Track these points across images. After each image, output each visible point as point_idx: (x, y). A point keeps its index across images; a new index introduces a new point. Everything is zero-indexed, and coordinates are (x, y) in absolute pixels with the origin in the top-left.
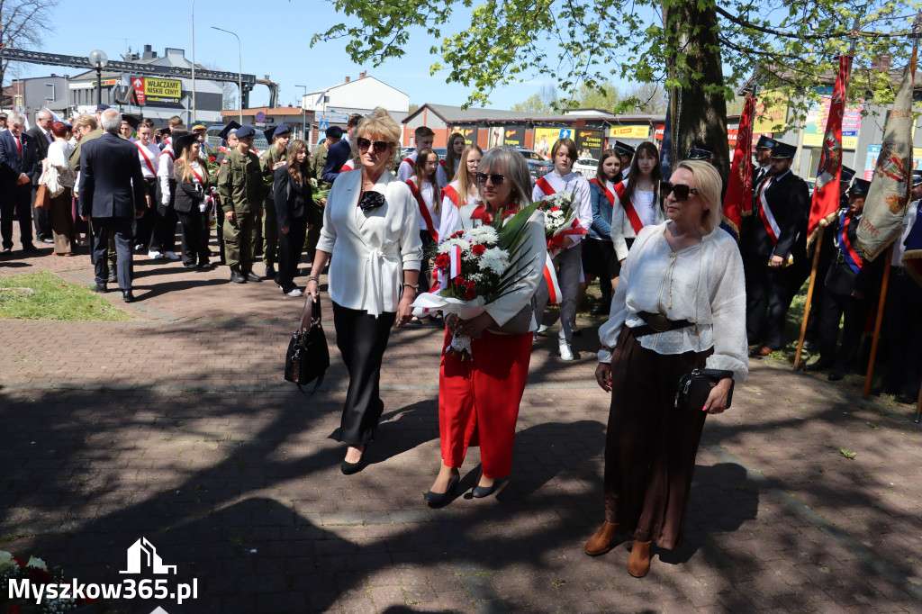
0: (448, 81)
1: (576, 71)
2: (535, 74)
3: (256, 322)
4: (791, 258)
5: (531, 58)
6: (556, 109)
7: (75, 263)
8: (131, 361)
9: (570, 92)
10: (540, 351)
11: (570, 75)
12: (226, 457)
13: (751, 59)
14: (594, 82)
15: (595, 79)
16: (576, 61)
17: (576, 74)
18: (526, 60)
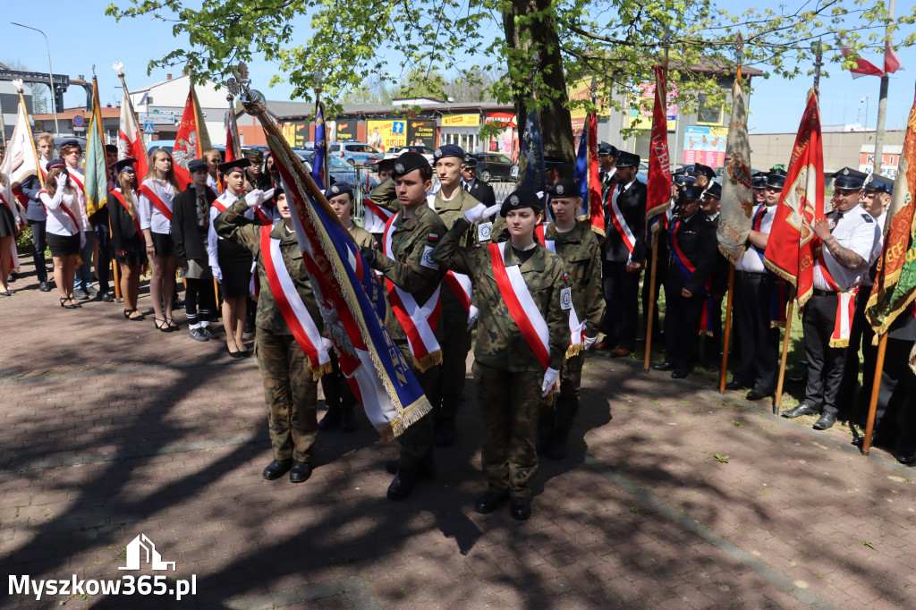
5: (371, 65)
18: (366, 68)
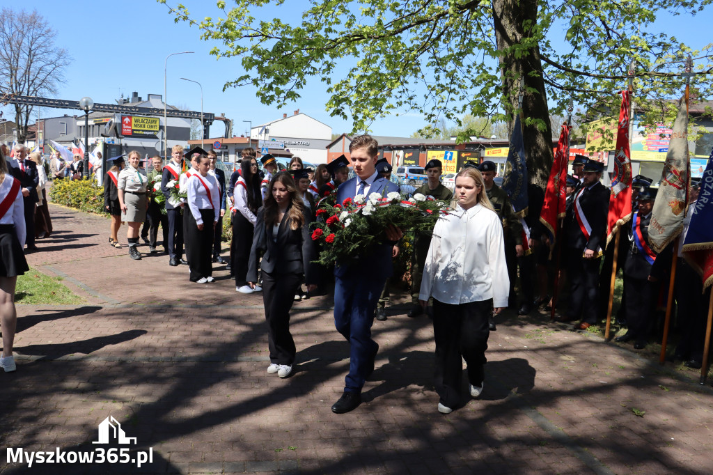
0: (332, 115)
1: (438, 106)
2: (407, 109)
3: (182, 306)
4: (601, 250)
5: (404, 98)
6: (422, 134)
7: (52, 258)
9: (434, 122)
10: (403, 330)
11: (433, 109)
12: (127, 415)
13: (573, 95)
14: (452, 114)
15: (452, 112)
16: (438, 99)
17: (438, 109)
18: (401, 99)
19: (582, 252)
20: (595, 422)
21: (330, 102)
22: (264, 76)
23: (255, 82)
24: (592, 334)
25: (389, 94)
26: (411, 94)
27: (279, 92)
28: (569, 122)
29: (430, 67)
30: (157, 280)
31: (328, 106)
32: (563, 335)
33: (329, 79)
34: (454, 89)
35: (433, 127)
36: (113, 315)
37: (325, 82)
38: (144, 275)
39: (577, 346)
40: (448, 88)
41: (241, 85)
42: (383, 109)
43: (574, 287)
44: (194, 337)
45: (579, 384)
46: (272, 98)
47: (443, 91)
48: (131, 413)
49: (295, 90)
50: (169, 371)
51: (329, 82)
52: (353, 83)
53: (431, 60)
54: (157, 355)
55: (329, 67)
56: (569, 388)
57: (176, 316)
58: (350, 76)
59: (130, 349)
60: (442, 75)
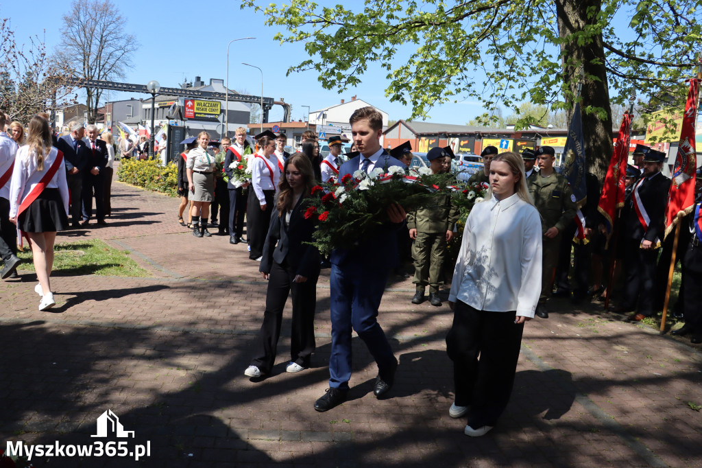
0: (392, 100)
1: (496, 94)
2: (466, 96)
3: (242, 283)
4: (659, 241)
5: (463, 85)
6: (480, 122)
7: (120, 233)
8: (141, 307)
9: (492, 109)
11: (492, 96)
12: (190, 382)
13: (635, 84)
14: (511, 102)
15: (511, 100)
16: (497, 86)
17: (496, 96)
18: (459, 86)
19: (639, 242)
20: (647, 413)
21: (391, 88)
22: (327, 61)
23: (318, 67)
24: (647, 326)
25: (448, 81)
26: (469, 81)
27: (340, 77)
28: (631, 111)
29: (490, 54)
30: (218, 257)
31: (388, 91)
32: (616, 326)
33: (389, 65)
34: (513, 77)
35: (490, 115)
36: (176, 288)
37: (386, 68)
38: (206, 252)
39: (631, 337)
40: (507, 76)
41: (304, 70)
42: (442, 95)
43: (630, 278)
44: (254, 312)
45: (633, 374)
46: (333, 82)
47: (502, 78)
48: (194, 380)
49: (356, 75)
50: (230, 343)
51: (389, 68)
52: (413, 69)
53: (491, 47)
54: (218, 328)
55: (390, 53)
56: (622, 377)
57: (236, 292)
58: (410, 62)
59: (193, 320)
60: (502, 62)
